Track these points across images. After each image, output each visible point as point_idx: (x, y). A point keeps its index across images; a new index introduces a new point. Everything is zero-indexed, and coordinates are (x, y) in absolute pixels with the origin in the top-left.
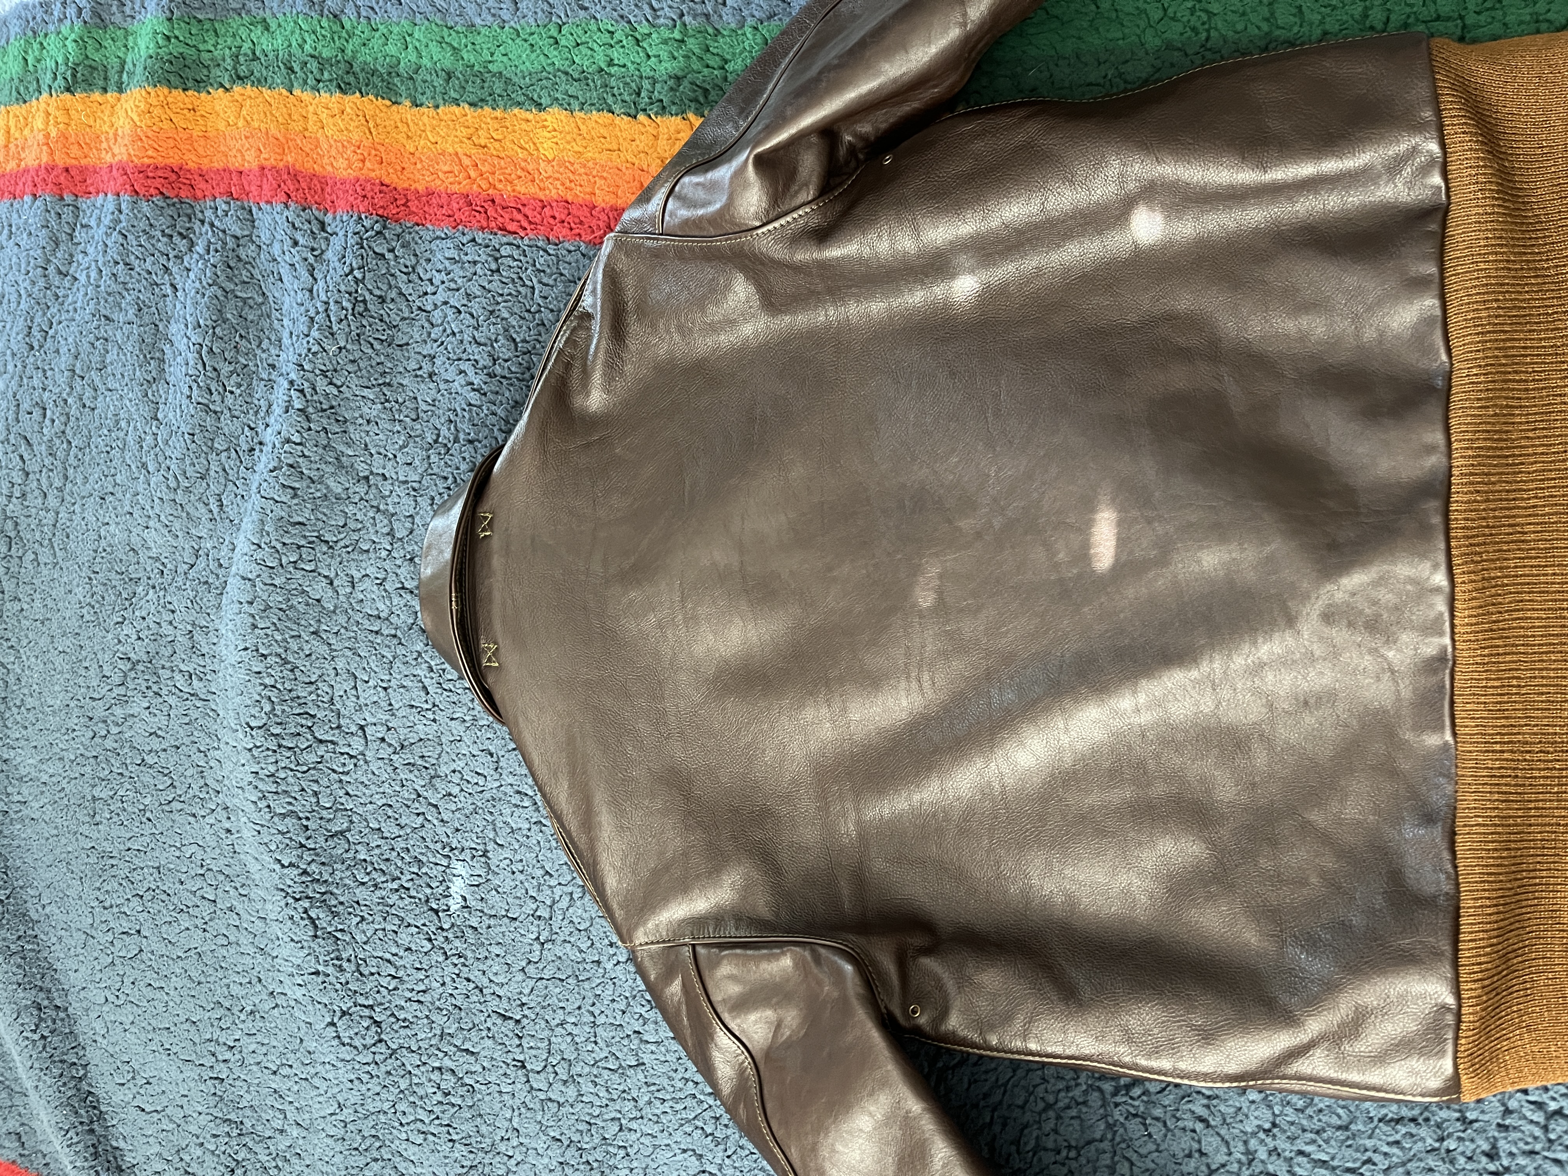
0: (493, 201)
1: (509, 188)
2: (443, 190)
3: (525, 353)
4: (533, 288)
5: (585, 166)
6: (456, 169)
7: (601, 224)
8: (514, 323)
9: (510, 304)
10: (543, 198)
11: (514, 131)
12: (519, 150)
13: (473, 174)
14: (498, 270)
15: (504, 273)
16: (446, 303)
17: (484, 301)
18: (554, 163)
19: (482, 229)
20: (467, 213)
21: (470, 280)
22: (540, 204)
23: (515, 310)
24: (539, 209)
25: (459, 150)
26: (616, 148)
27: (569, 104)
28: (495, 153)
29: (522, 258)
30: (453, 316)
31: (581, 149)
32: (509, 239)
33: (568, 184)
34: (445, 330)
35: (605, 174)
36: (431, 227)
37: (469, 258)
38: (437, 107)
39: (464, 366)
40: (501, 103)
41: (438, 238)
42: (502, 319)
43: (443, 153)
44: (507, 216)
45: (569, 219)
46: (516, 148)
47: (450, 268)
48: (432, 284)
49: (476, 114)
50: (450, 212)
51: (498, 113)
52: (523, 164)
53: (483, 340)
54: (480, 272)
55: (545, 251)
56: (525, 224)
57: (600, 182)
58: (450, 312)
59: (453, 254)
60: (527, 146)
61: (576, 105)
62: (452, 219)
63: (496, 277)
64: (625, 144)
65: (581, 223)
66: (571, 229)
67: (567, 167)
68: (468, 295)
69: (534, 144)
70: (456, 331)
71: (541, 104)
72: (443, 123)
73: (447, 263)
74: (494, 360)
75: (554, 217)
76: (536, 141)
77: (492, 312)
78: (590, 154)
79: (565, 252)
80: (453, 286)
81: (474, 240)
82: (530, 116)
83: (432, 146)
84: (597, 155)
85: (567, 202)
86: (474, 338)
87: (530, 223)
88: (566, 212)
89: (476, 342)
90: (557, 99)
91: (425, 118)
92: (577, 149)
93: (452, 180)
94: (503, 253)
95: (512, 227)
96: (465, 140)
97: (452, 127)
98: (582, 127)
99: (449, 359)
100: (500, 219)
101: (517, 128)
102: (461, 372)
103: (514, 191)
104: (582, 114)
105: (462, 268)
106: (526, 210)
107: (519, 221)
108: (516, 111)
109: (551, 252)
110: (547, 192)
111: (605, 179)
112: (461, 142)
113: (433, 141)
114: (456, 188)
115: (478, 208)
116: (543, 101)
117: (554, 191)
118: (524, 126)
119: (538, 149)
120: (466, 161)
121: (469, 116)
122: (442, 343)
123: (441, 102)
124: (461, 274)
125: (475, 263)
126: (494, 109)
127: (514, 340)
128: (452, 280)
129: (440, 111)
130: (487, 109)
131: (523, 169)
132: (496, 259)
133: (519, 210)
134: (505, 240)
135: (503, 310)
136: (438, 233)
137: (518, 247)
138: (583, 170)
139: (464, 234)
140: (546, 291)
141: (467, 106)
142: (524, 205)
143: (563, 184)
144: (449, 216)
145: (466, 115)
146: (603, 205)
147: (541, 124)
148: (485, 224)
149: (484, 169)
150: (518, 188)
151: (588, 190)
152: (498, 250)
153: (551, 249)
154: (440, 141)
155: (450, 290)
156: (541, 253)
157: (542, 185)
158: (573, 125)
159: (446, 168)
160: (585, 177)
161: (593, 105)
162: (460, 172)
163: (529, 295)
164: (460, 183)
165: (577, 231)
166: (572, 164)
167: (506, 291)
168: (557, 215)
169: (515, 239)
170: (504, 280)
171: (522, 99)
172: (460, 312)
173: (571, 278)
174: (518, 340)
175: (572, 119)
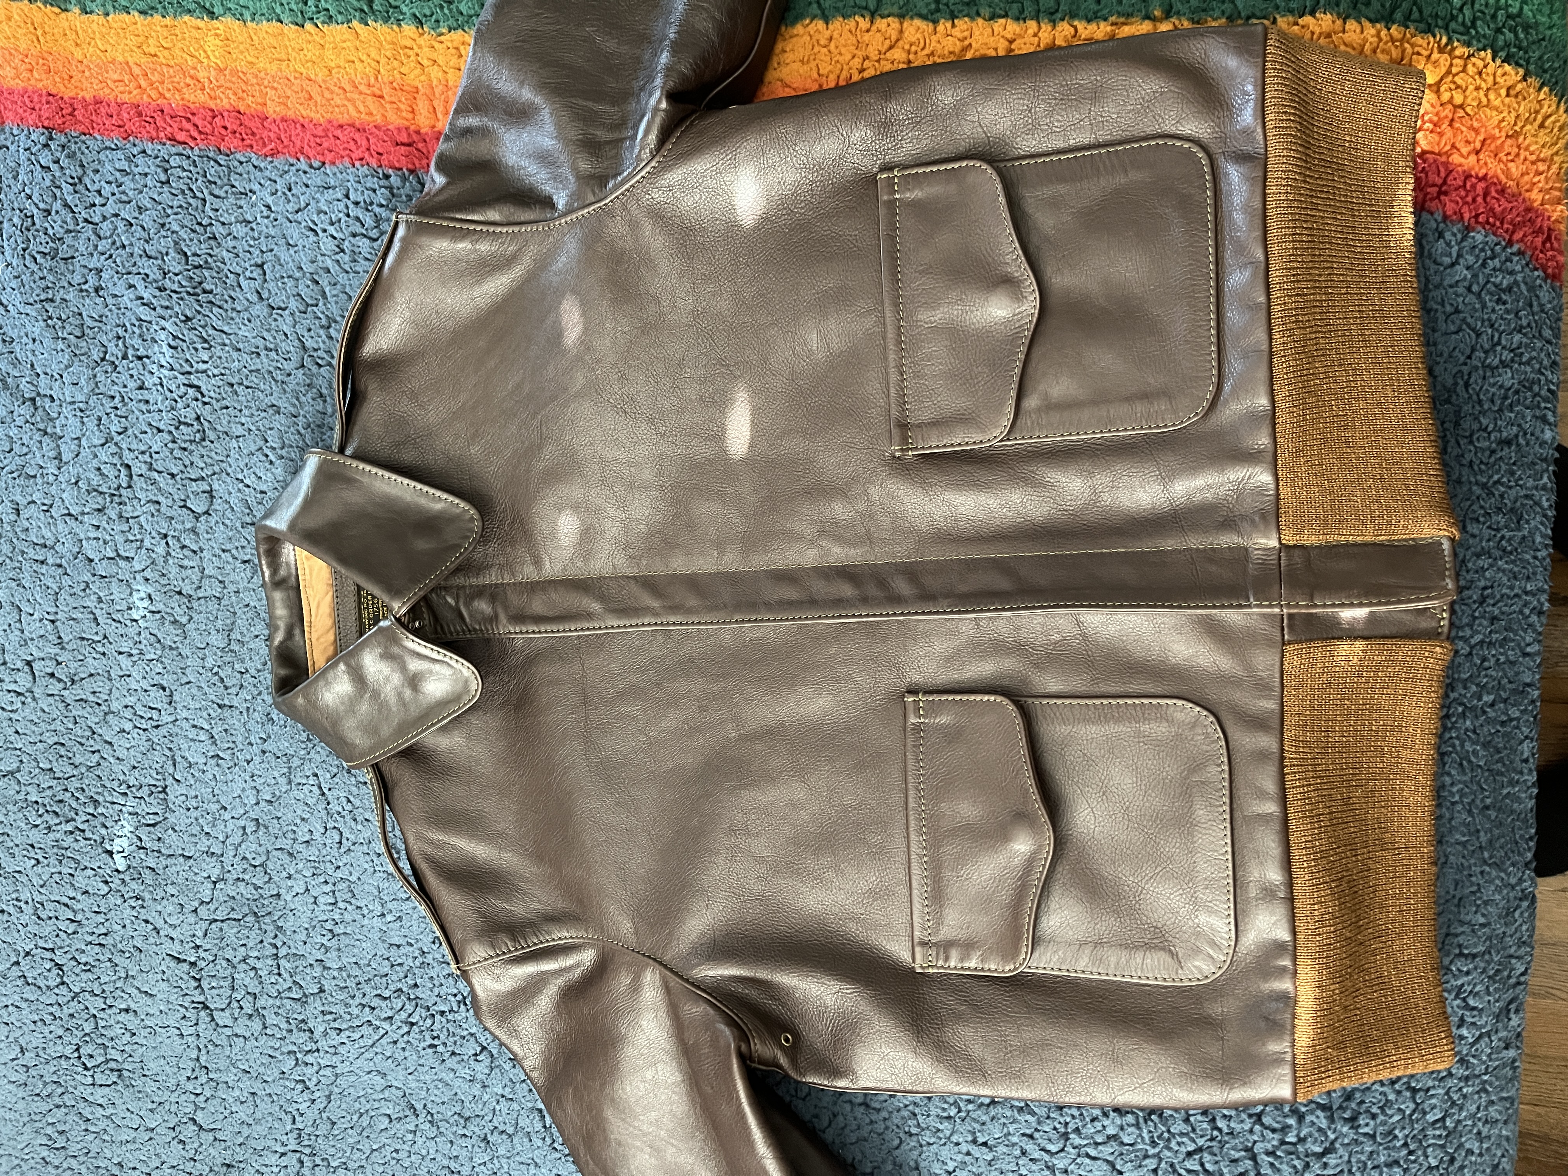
0: (162, 111)
1: (177, 97)
2: (112, 99)
3: (196, 267)
4: (204, 200)
5: (257, 76)
6: (126, 78)
7: (272, 135)
8: (185, 237)
9: (179, 216)
10: (214, 107)
11: (184, 39)
12: (188, 58)
13: (143, 83)
14: (168, 182)
15: (173, 185)
16: (117, 215)
17: (154, 213)
18: (226, 72)
19: (152, 139)
20: (137, 124)
21: (141, 192)
22: (210, 113)
23: (185, 222)
24: (209, 119)
25: (129, 59)
26: (285, 57)
27: (241, 15)
28: (164, 61)
29: (192, 168)
30: (124, 228)
31: (254, 60)
32: (180, 149)
33: (240, 94)
34: (114, 243)
35: (275, 85)
36: (99, 137)
37: (139, 170)
38: (107, 14)
39: (134, 279)
40: (171, 10)
41: (106, 148)
42: (173, 232)
43: (113, 62)
44: (175, 126)
45: (242, 129)
46: (185, 55)
47: (121, 180)
48: (100, 195)
49: (146, 22)
50: (120, 123)
51: (168, 21)
52: (192, 72)
53: (153, 254)
54: (149, 183)
55: (216, 161)
56: (195, 134)
57: (271, 93)
58: (121, 225)
59: (124, 165)
60: (197, 54)
61: (247, 15)
62: (122, 130)
63: (166, 188)
64: (293, 54)
65: (253, 134)
66: (243, 140)
67: (239, 77)
68: (140, 208)
69: (205, 52)
70: (126, 243)
71: (213, 13)
72: (113, 31)
73: (118, 174)
74: (165, 274)
75: (226, 128)
76: (207, 48)
77: (163, 225)
78: (262, 65)
79: (236, 164)
80: (124, 198)
81: (144, 152)
82: (200, 23)
83: (101, 54)
84: (268, 65)
85: (239, 112)
86: (145, 251)
87: (200, 132)
88: (238, 122)
89: (147, 256)
90: (230, 9)
91: (94, 26)
92: (249, 59)
93: (122, 89)
94: (173, 163)
95: (181, 136)
96: (135, 49)
97: (122, 35)
98: (254, 38)
99: (117, 273)
100: (169, 129)
101: (187, 36)
102: (131, 286)
103: (183, 99)
104: (254, 25)
105: (133, 180)
106: (195, 119)
107: (188, 131)
108: (186, 18)
109: (222, 162)
110: (218, 101)
111: (276, 89)
112: (132, 51)
113: (103, 49)
114: (126, 98)
115: (148, 119)
116: (215, 10)
117: (225, 101)
118: (194, 33)
119: (208, 57)
120: (136, 70)
121: (139, 25)
122: (111, 256)
123: (111, 9)
124: (132, 186)
125: (146, 175)
126: (164, 17)
127: (185, 254)
128: (124, 193)
129: (110, 18)
130: (157, 17)
131: (192, 77)
132: (166, 170)
133: (188, 120)
134: (173, 150)
135: (173, 223)
136: (107, 144)
137: (188, 157)
138: (255, 81)
139: (135, 145)
140: (217, 204)
141: (136, 14)
142: (193, 114)
143: (235, 94)
144: (120, 126)
145: (135, 24)
146: (274, 116)
147: (213, 32)
148: (154, 134)
149: (154, 79)
150: (186, 96)
151: (260, 100)
152: (168, 162)
153: (221, 159)
154: (109, 49)
155: (121, 202)
156: (212, 163)
157: (212, 93)
158: (246, 35)
159: (116, 77)
160: (257, 88)
161: (263, 15)
162: (130, 81)
163: (200, 206)
164: (130, 93)
165: (248, 142)
166: (245, 74)
167: (176, 203)
168: (228, 125)
169: (184, 149)
170: (173, 191)
171: (193, 6)
172: (131, 225)
173: (243, 190)
174: (189, 254)
175: (245, 29)
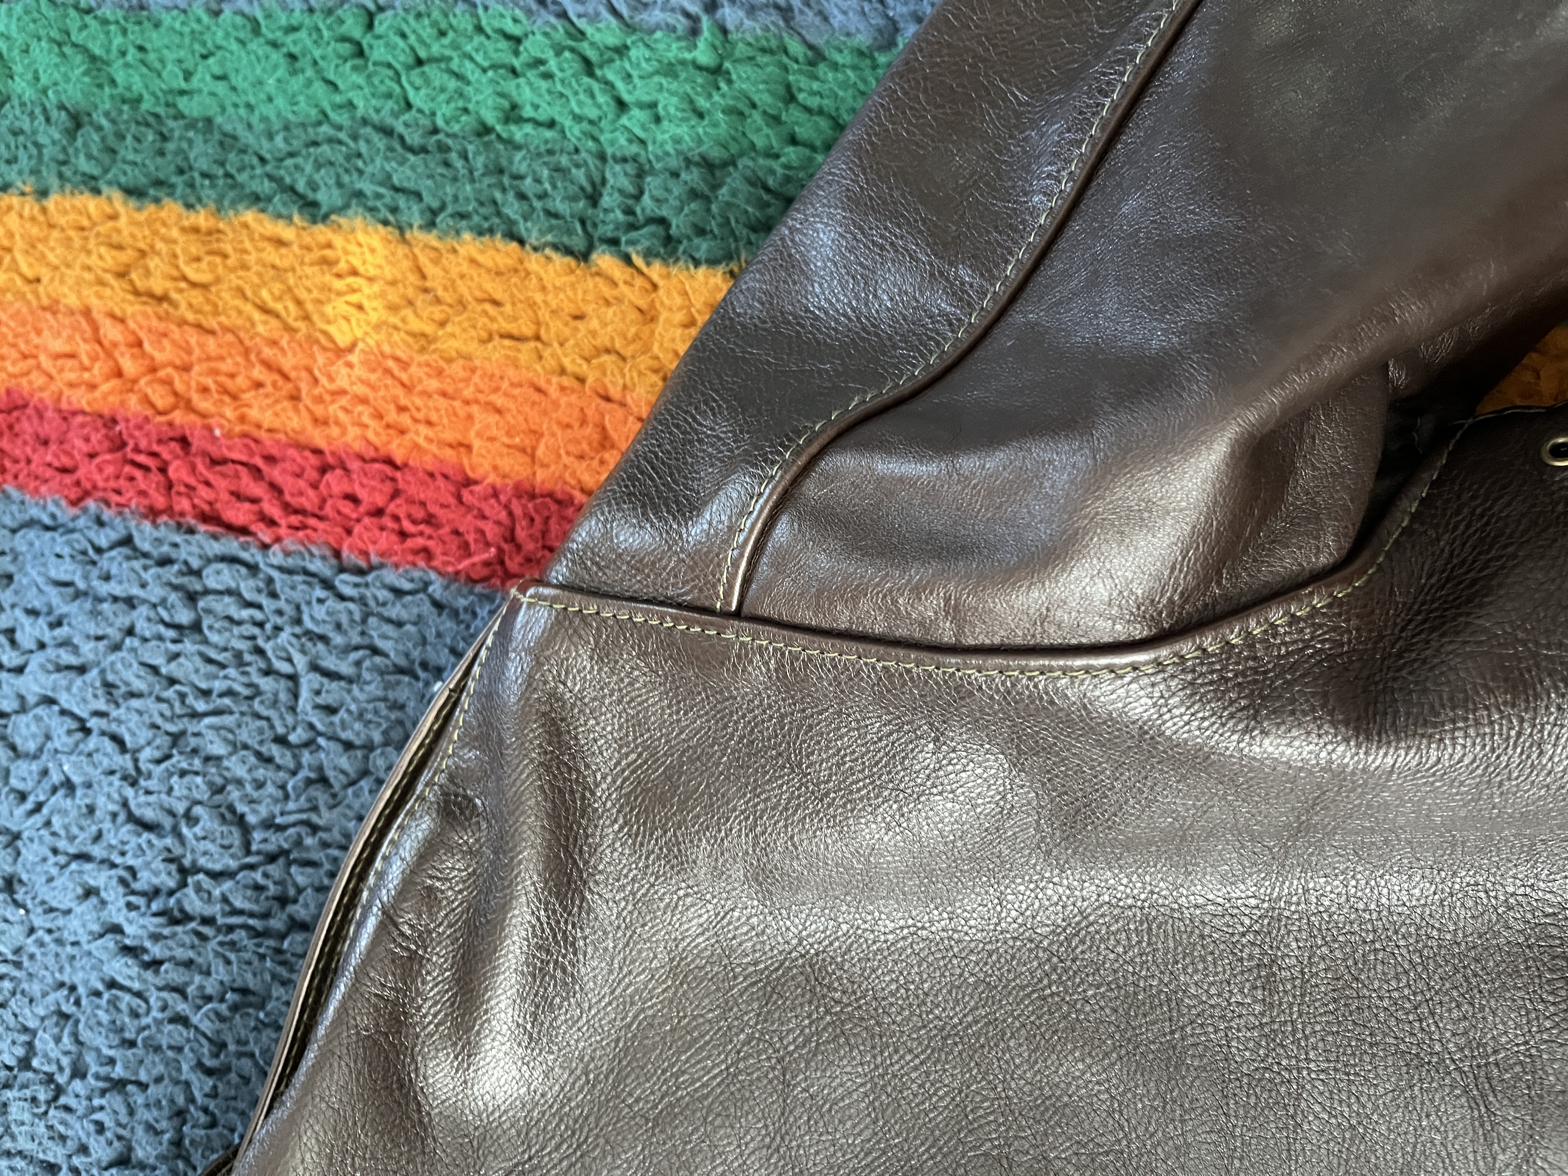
0: (184, 442)
1: (229, 413)
2: (49, 402)
3: (272, 858)
4: (293, 678)
5: (440, 372)
6: (84, 349)
7: (489, 528)
8: (240, 772)
9: (228, 720)
10: (321, 444)
11: (245, 267)
12: (257, 316)
13: (129, 366)
14: (196, 627)
15: (214, 638)
16: (50, 701)
17: (153, 707)
18: (354, 358)
19: (152, 514)
20: (110, 470)
21: (117, 647)
22: (314, 460)
23: (244, 735)
24: (313, 475)
25: (94, 302)
26: (527, 330)
27: (394, 210)
28: (190, 317)
29: (264, 600)
30: (70, 741)
31: (429, 329)
32: (231, 545)
33: (392, 416)
34: (45, 772)
35: (499, 400)
36: (15, 494)
37: (114, 588)
38: (43, 193)
39: (99, 878)
40: (208, 193)
41: (31, 523)
42: (208, 759)
43: (52, 308)
44: (222, 484)
45: (397, 507)
46: (248, 308)
47: (63, 608)
48: (13, 643)
49: (141, 217)
50: (66, 461)
51: (201, 218)
52: (268, 352)
53: (149, 814)
54: (142, 627)
55: (327, 584)
56: (273, 510)
57: (482, 418)
58: (60, 727)
59: (66, 570)
60: (279, 307)
61: (414, 214)
62: (68, 479)
63: (189, 646)
64: (556, 326)
65: (430, 520)
66: (403, 535)
67: (388, 372)
68: (109, 686)
69: (299, 303)
70: (76, 779)
71: (314, 204)
72: (56, 234)
73: (54, 595)
74: (184, 872)
75: (353, 499)
76: (303, 295)
77: (176, 738)
78: (455, 344)
79: (384, 595)
80: (67, 658)
81: (127, 541)
82: (288, 233)
83: (26, 289)
84: (473, 347)
85: (389, 461)
86: (125, 804)
87: (288, 509)
88: (388, 487)
89: (132, 818)
90: (359, 194)
91: (12, 220)
92: (416, 325)
93: (72, 376)
94: (212, 582)
95: (240, 514)
96: (109, 278)
97: (77, 243)
98: (430, 269)
99: (55, 851)
100: (204, 492)
101: (251, 259)
102: (89, 892)
103: (242, 419)
104: (431, 238)
105: (95, 614)
106: (275, 474)
107: (255, 501)
108: (249, 216)
109: (348, 591)
110: (335, 431)
111: (499, 411)
112: (101, 283)
113: (30, 274)
114: (80, 399)
115: (142, 459)
116: (321, 196)
117: (353, 432)
118: (272, 255)
119: (307, 318)
120: (111, 332)
121: (123, 222)
122: (38, 807)
123: (54, 182)
124: (92, 629)
125: (130, 602)
126: (189, 206)
127: (241, 821)
128: (65, 643)
129: (51, 203)
130: (172, 209)
131: (267, 365)
132: (192, 598)
133: (256, 473)
134: (216, 548)
135: (210, 735)
136: (34, 512)
137: (253, 569)
138: (433, 384)
139: (100, 523)
140: (333, 692)
141: (117, 196)
142: (270, 459)
143: (379, 416)
144: (64, 470)
145: (114, 217)
146: (492, 478)
147: (316, 254)
148: (160, 501)
149: (159, 357)
150: (254, 413)
151: (449, 436)
152: (198, 574)
153: (345, 583)
154: (46, 274)
155: (60, 668)
156: (319, 592)
157: (319, 410)
158: (406, 264)
159: (58, 345)
160: (442, 402)
161: (463, 216)
162: (94, 359)
163: (283, 697)
164: (92, 387)
165: (420, 541)
166: (405, 365)
167: (218, 685)
168: (362, 494)
169: (245, 547)
170: (213, 654)
171: (267, 187)
172: (87, 731)
173: (402, 662)
174: (252, 819)
175: (401, 250)
